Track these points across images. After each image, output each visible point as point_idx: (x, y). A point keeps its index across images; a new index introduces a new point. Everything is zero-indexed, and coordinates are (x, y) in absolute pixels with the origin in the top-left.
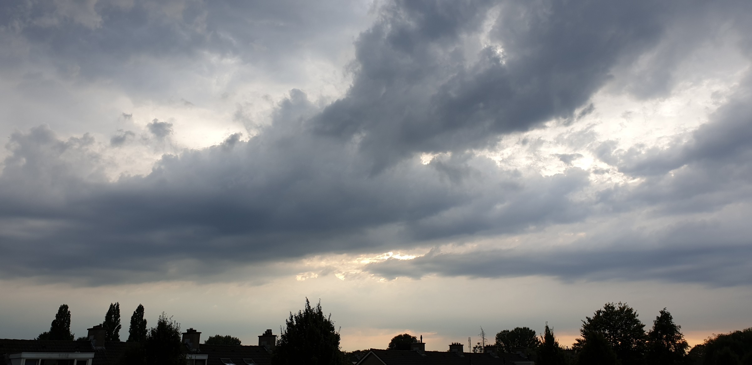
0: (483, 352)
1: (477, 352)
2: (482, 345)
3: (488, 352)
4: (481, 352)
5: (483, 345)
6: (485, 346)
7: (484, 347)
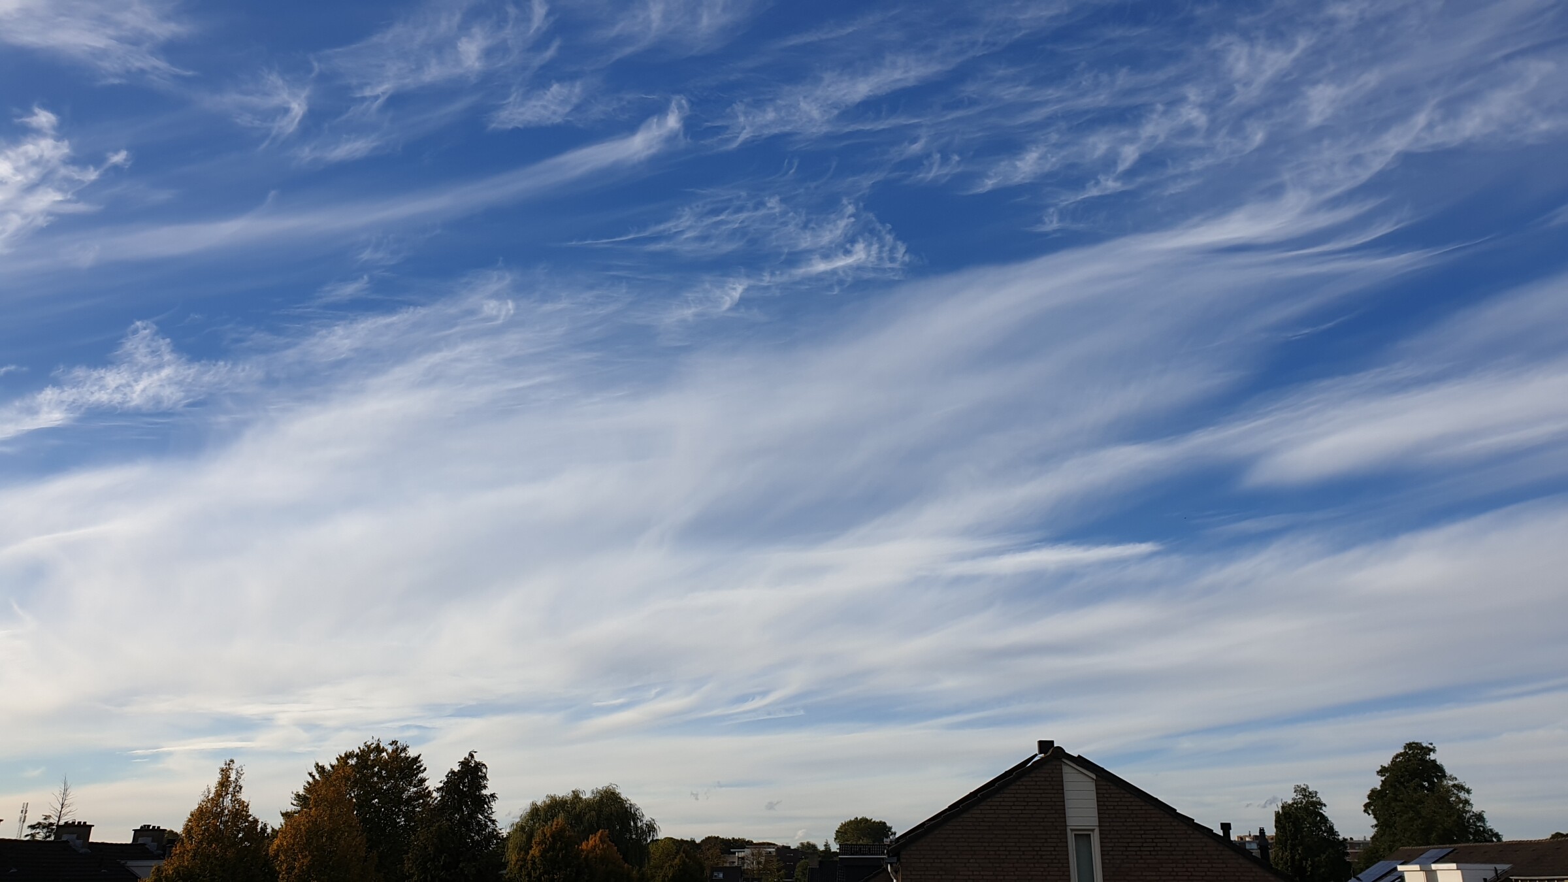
0: (52, 838)
1: (39, 837)
2: (56, 822)
3: (65, 838)
4: (49, 836)
5: (58, 821)
6: (62, 822)
7: (58, 826)
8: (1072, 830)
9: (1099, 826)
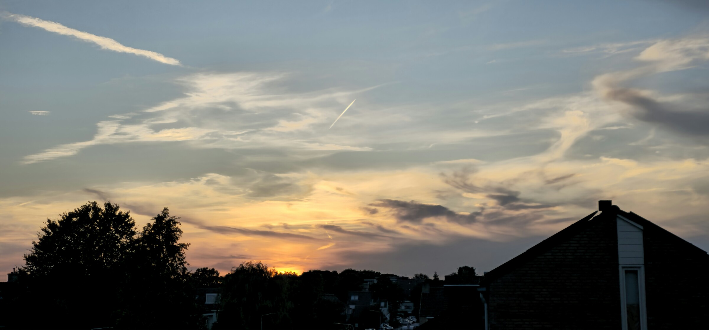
8: (623, 267)
9: (646, 264)
